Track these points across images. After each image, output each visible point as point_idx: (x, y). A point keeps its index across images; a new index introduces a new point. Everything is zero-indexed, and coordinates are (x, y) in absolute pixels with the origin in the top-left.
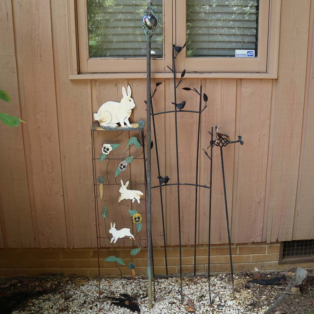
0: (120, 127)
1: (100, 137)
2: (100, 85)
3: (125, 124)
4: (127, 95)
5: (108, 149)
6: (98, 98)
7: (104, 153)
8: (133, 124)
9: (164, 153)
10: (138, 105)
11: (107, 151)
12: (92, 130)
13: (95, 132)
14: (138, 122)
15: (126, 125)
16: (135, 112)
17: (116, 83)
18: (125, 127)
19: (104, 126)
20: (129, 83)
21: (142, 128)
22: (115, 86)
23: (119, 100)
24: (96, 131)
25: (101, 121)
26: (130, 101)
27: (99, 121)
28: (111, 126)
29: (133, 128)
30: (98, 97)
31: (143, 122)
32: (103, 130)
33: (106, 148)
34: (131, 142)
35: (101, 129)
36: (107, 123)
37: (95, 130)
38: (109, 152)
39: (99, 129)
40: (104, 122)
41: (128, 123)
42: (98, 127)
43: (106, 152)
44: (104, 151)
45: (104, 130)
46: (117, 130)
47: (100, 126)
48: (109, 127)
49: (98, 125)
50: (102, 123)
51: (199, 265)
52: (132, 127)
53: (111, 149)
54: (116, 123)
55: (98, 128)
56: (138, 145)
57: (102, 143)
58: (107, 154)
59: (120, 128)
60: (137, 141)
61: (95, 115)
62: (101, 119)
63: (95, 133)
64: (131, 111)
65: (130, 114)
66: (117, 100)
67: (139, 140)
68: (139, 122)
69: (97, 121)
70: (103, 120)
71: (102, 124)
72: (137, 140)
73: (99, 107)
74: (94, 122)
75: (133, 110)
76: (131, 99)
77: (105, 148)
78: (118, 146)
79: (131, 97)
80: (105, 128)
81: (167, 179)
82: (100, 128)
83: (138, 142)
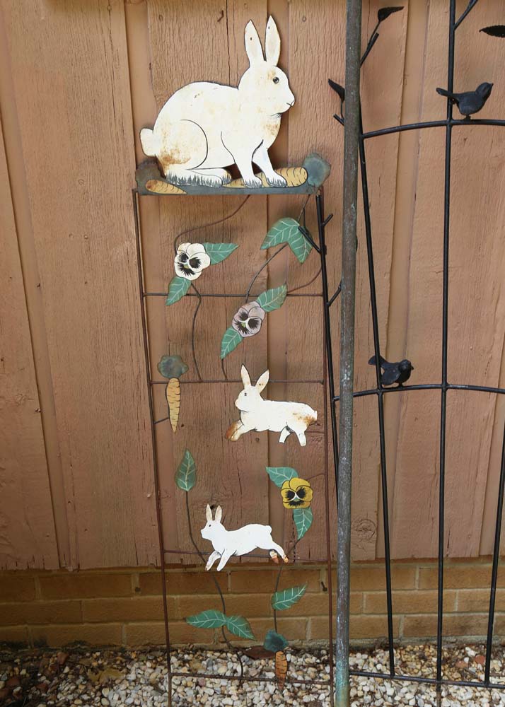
0: (239, 181)
1: (162, 217)
2: (160, 18)
3: (256, 170)
4: (265, 59)
5: (195, 263)
6: (153, 71)
7: (180, 273)
8: (284, 171)
9: (388, 270)
10: (305, 99)
11: (193, 269)
12: (134, 192)
13: (144, 198)
14: (303, 162)
15: (259, 175)
16: (291, 123)
17: (224, 8)
18: (257, 180)
19: (179, 176)
20: (273, 10)
21: (318, 184)
22: (219, 21)
23: (234, 76)
24: (151, 194)
25: (169, 160)
26: (276, 80)
27: (160, 159)
28: (206, 178)
29: (285, 186)
30: (154, 65)
31: (323, 164)
32: (176, 191)
33: (190, 258)
34: (279, 237)
35: (170, 189)
36: (191, 165)
37: (147, 193)
38: (198, 272)
39: (161, 188)
40: (179, 162)
41: (266, 165)
42: (156, 179)
43: (188, 272)
44: (182, 268)
45: (180, 192)
46: (225, 192)
47: (163, 176)
48: (196, 182)
49: (158, 173)
50: (171, 165)
51: (472, 614)
52: (282, 180)
53: (205, 262)
54: (224, 168)
55: (159, 183)
56: (303, 248)
57: (173, 241)
58: (191, 278)
59: (237, 184)
60: (298, 231)
61: (145, 135)
62: (170, 153)
63: (147, 202)
64: (278, 121)
65: (276, 132)
66: (225, 80)
67: (305, 232)
68: (306, 164)
69: (155, 160)
70: (175, 157)
71: (171, 170)
72: (299, 228)
73: (161, 103)
74: (140, 161)
75: (284, 117)
76: (280, 74)
77: (184, 257)
78: (229, 251)
79: (279, 65)
80: (182, 184)
81: (405, 370)
82: (165, 185)
83: (301, 237)
